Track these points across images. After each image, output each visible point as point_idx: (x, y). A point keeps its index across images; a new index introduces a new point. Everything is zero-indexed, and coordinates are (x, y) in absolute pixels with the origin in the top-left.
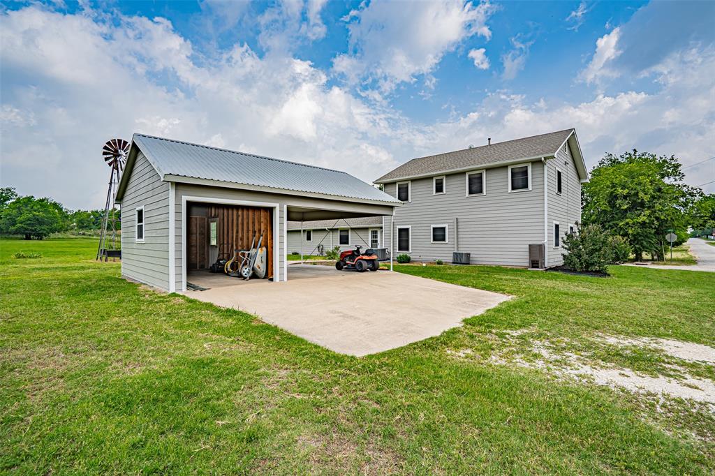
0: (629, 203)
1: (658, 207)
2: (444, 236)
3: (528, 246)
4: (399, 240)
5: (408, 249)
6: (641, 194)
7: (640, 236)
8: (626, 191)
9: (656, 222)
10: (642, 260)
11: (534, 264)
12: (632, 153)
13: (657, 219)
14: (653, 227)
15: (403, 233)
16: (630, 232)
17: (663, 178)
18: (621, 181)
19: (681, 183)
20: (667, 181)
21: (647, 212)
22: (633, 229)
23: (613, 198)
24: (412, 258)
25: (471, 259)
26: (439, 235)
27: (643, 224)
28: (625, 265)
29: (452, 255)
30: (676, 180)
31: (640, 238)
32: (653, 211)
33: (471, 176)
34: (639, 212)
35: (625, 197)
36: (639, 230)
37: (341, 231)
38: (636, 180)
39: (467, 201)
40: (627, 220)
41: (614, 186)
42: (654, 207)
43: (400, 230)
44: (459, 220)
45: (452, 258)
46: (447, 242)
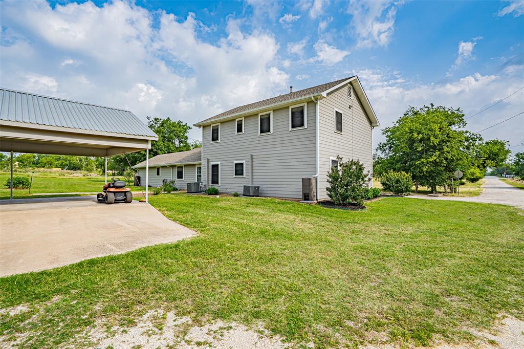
0: (423, 146)
1: (446, 149)
2: (242, 170)
3: (301, 180)
4: (212, 175)
5: (218, 183)
6: (432, 138)
7: (434, 173)
8: (421, 136)
9: (444, 162)
10: (436, 192)
11: (306, 197)
12: (430, 106)
13: (446, 159)
14: (442, 165)
15: (215, 168)
16: (425, 169)
17: (450, 125)
18: (416, 128)
19: (464, 130)
20: (454, 128)
21: (437, 153)
22: (427, 167)
23: (412, 141)
24: (220, 190)
25: (260, 192)
26: (239, 170)
27: (435, 163)
28: (408, 197)
29: (243, 188)
30: (459, 127)
31: (433, 175)
32: (442, 153)
33: (262, 117)
34: (432, 153)
35: (420, 141)
36: (432, 168)
37: (178, 167)
38: (428, 127)
39: (259, 139)
40: (422, 160)
41: (411, 132)
42: (443, 149)
43: (213, 166)
44: (254, 157)
45: (242, 191)
46: (245, 176)
